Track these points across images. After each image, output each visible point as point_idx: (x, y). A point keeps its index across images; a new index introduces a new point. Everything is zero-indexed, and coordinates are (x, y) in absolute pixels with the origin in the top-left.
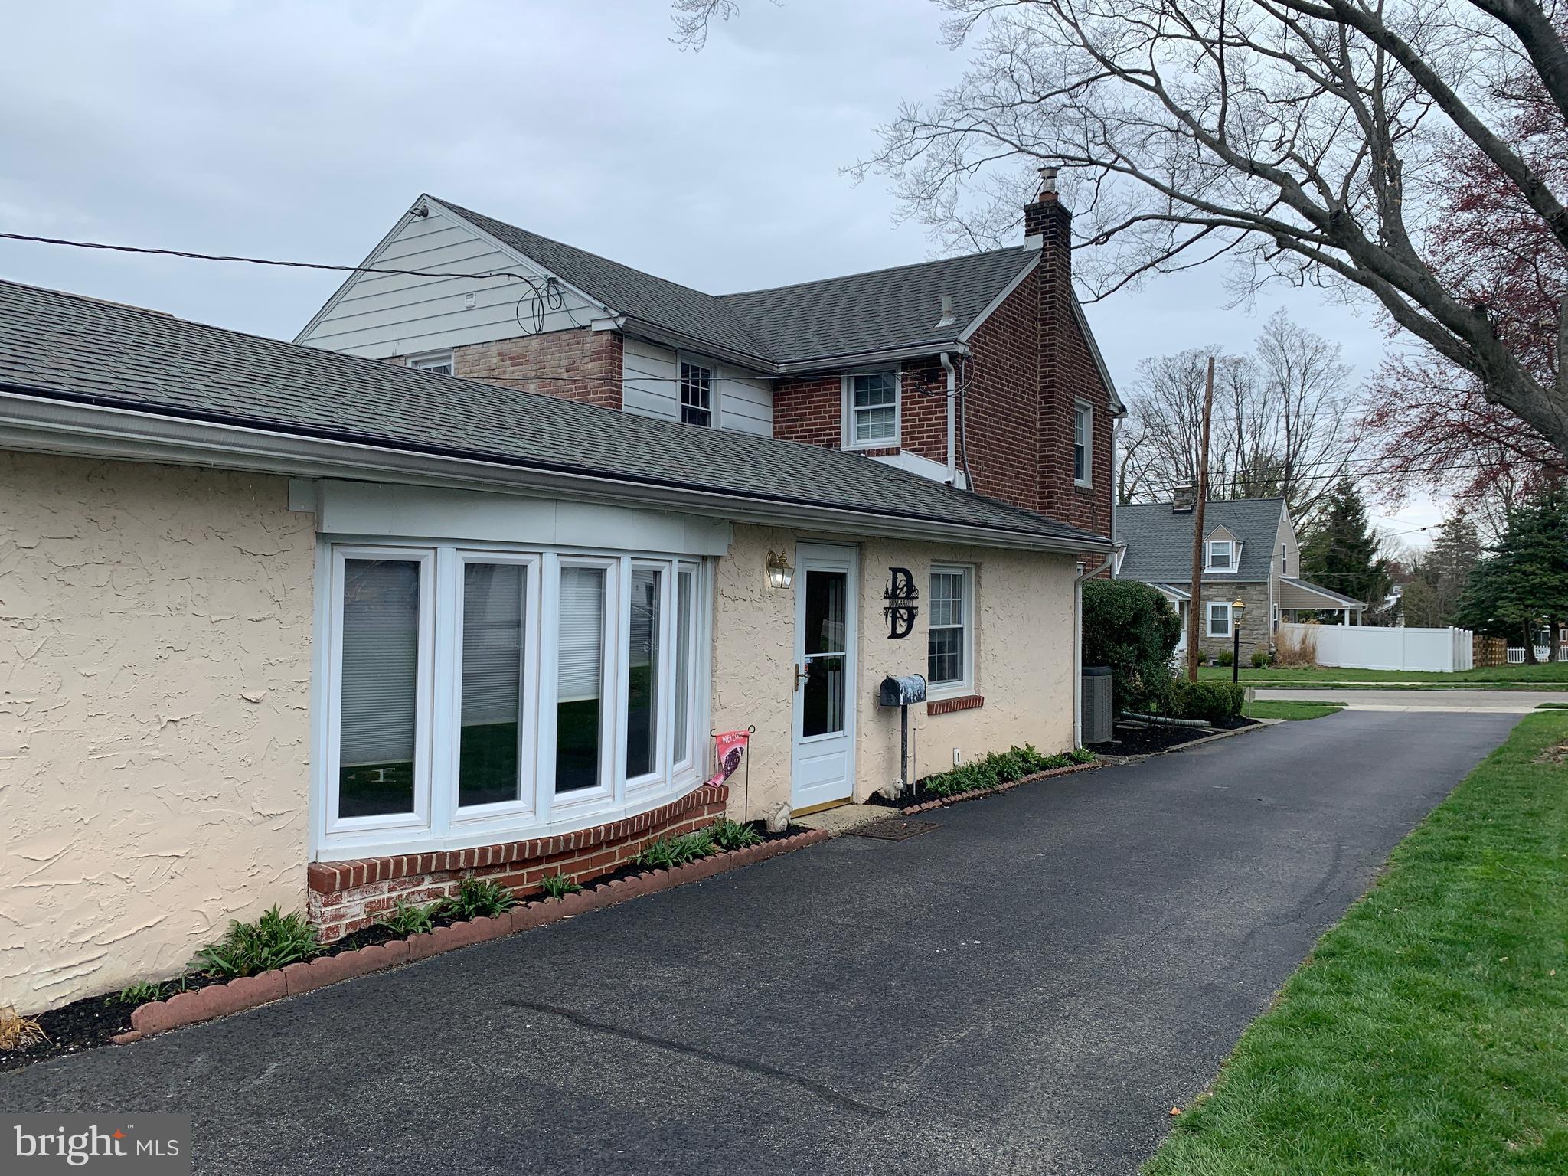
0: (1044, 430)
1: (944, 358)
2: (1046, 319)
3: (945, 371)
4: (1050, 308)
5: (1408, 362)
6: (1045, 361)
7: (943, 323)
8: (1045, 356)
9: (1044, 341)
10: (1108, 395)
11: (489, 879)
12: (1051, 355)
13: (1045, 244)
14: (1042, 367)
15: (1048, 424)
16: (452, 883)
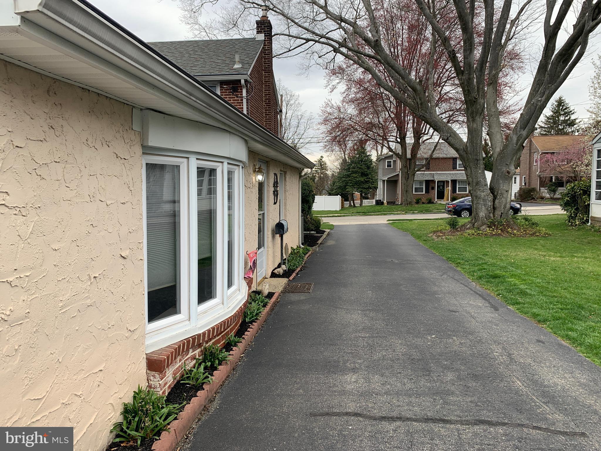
0: (267, 117)
1: (243, 82)
2: (266, 70)
3: (241, 87)
4: (268, 66)
5: (333, 102)
6: (266, 88)
7: (236, 66)
8: (266, 86)
9: (265, 79)
10: (277, 105)
11: (210, 343)
12: (269, 86)
13: (265, 38)
14: (265, 90)
15: (268, 115)
16: (199, 350)
